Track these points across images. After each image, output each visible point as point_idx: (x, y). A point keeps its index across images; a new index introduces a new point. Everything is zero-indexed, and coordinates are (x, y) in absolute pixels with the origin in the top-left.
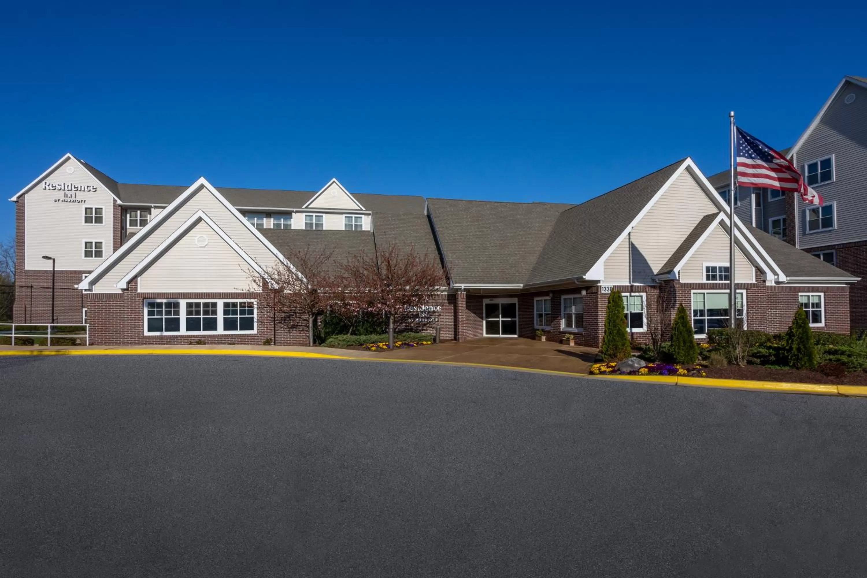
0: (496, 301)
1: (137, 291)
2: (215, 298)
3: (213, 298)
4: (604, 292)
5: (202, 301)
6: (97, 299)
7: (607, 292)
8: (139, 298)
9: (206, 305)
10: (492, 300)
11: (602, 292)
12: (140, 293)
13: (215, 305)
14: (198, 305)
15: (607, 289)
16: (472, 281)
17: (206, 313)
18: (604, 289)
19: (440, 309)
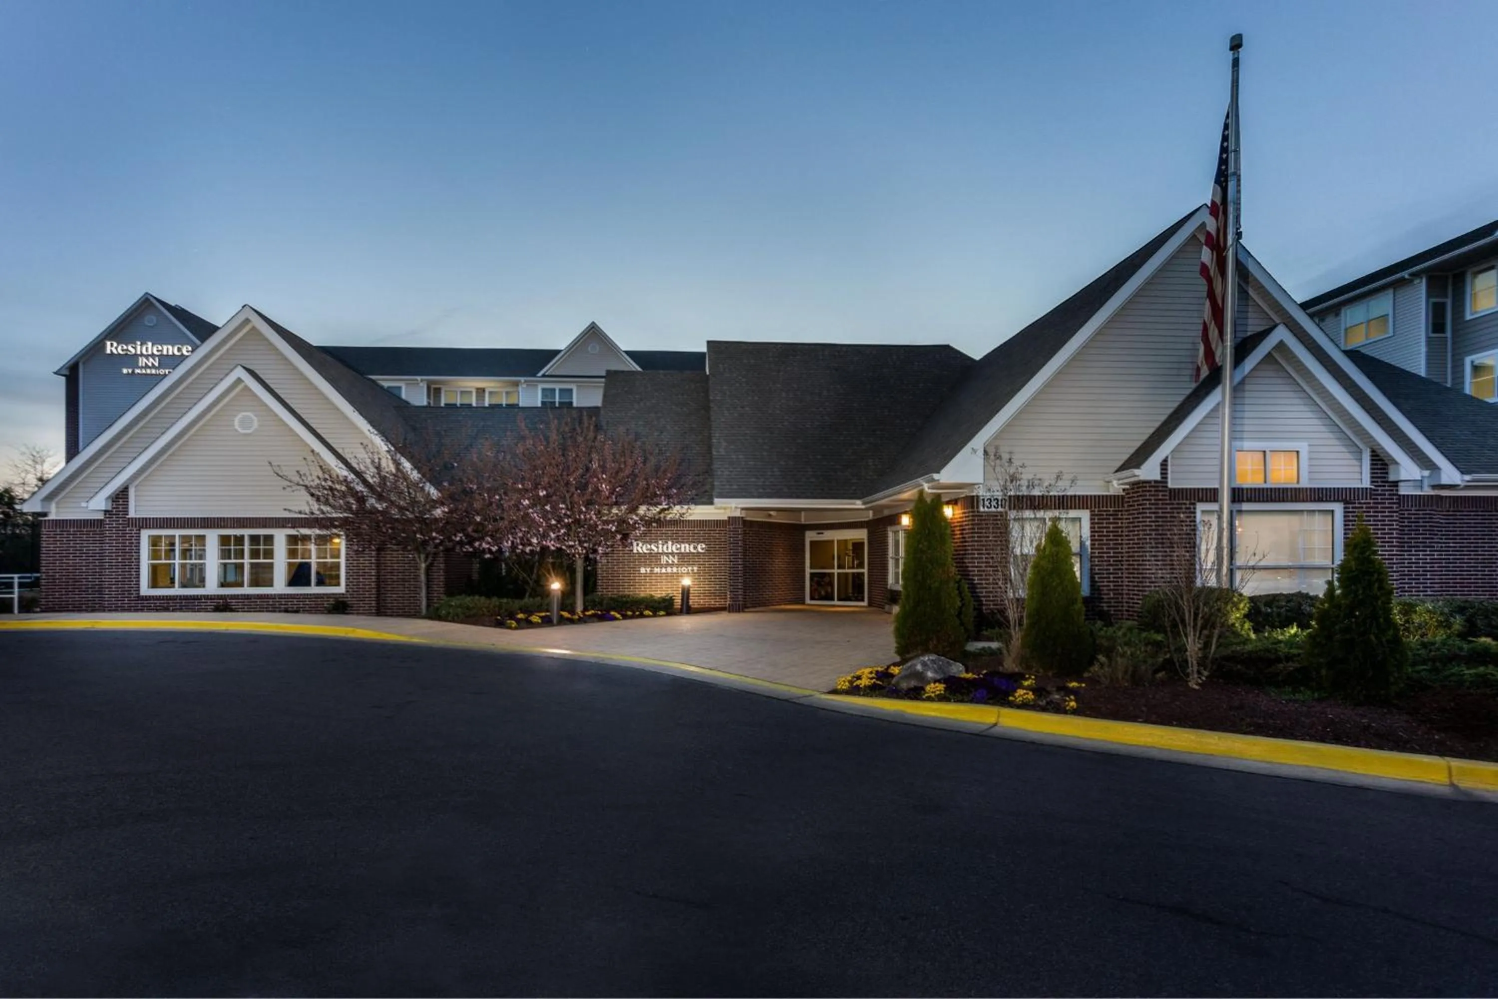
0: (828, 535)
1: (127, 515)
2: (269, 527)
3: (265, 527)
4: (986, 509)
5: (247, 532)
6: (58, 530)
7: (993, 509)
8: (130, 528)
9: (254, 539)
10: (822, 533)
11: (982, 509)
12: (132, 518)
13: (269, 539)
14: (240, 540)
15: (994, 503)
16: (755, 494)
17: (255, 554)
18: (987, 503)
19: (702, 549)
